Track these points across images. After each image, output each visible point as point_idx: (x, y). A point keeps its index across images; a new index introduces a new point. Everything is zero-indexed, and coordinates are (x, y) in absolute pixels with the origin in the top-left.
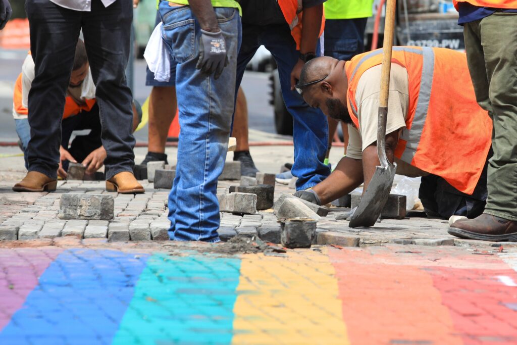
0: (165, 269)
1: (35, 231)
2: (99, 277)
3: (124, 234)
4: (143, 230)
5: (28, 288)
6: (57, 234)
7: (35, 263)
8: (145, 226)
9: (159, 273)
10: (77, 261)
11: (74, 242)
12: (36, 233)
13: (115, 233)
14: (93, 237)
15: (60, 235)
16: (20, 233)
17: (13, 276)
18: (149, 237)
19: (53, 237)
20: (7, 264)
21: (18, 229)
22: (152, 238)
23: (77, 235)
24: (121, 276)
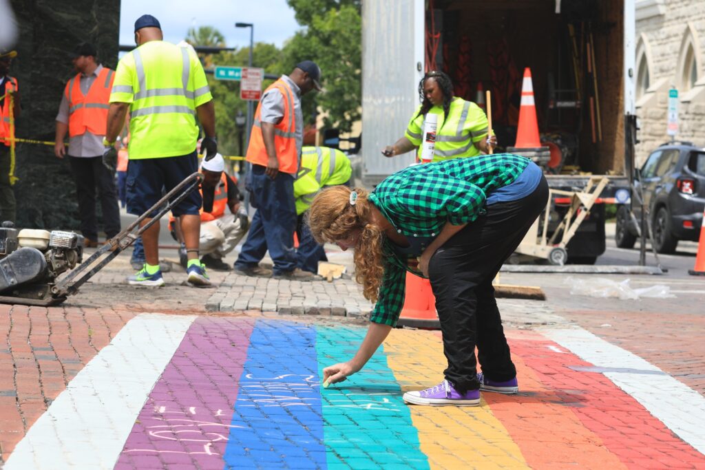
0: (330, 335)
1: (230, 305)
2: (289, 340)
3: (288, 309)
4: (299, 307)
5: (245, 346)
6: (245, 308)
7: (244, 328)
8: (300, 305)
9: (328, 338)
10: (269, 328)
11: (258, 314)
12: (231, 307)
13: (282, 309)
14: (268, 311)
15: (247, 309)
16: (221, 306)
17: (233, 337)
18: (303, 313)
19: (243, 310)
20: (226, 328)
21: (219, 304)
22: (305, 313)
23: (258, 309)
24: (303, 339)
